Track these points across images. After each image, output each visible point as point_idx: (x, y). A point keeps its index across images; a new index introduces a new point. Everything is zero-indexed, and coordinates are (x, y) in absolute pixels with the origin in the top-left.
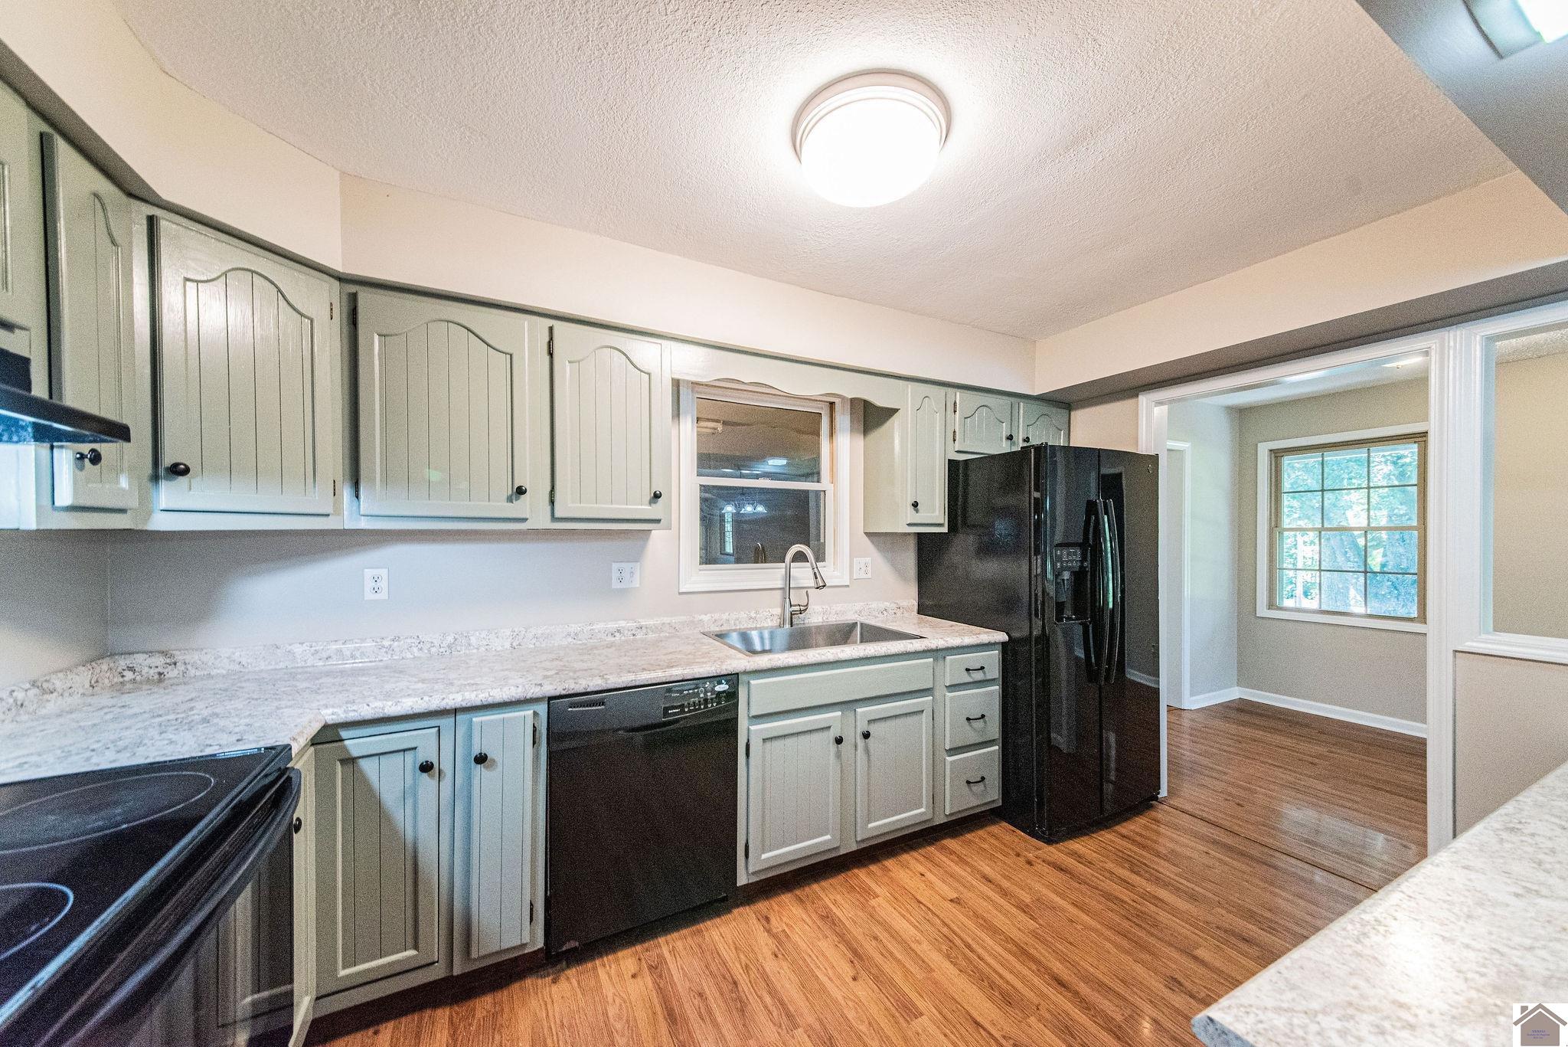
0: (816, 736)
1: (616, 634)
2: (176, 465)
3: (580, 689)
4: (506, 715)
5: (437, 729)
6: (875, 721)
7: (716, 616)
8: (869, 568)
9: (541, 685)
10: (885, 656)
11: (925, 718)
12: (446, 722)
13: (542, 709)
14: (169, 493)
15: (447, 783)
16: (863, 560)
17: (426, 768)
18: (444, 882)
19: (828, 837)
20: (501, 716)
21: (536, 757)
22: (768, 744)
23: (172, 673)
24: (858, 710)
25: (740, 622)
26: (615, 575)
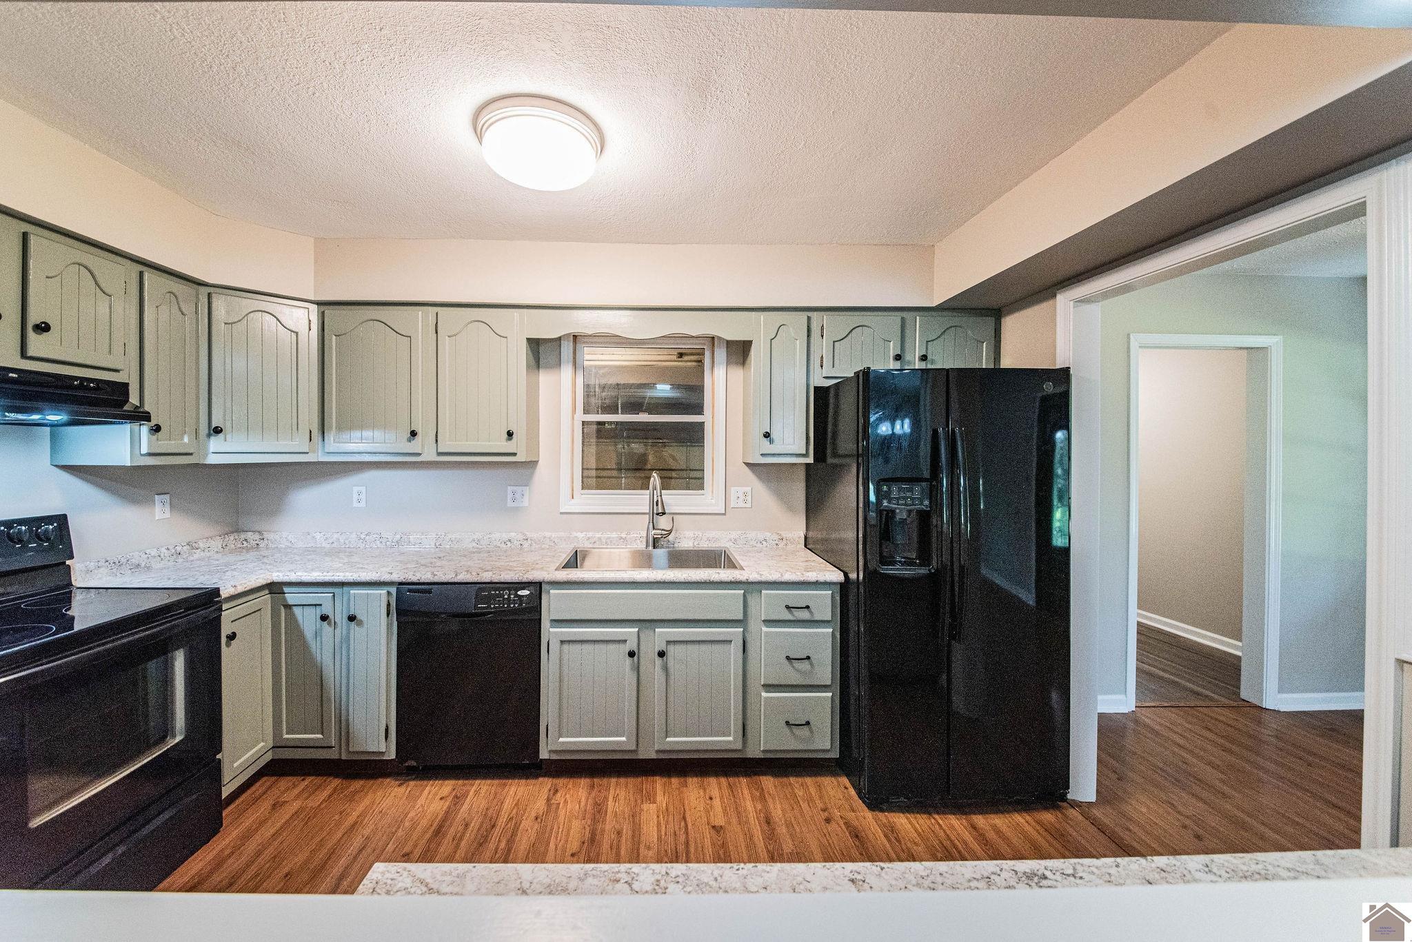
0: (612, 647)
1: (507, 543)
2: (217, 427)
3: (414, 579)
4: (369, 592)
5: (332, 594)
6: (675, 642)
7: (590, 534)
8: (749, 498)
9: (391, 573)
10: (685, 583)
11: (735, 650)
12: (337, 591)
13: (393, 590)
14: (215, 444)
15: (338, 631)
16: (742, 490)
17: (324, 618)
18: (337, 696)
19: (624, 739)
20: (366, 592)
21: (389, 626)
22: (566, 647)
23: (262, 544)
24: (656, 630)
25: (611, 542)
26: (510, 496)
